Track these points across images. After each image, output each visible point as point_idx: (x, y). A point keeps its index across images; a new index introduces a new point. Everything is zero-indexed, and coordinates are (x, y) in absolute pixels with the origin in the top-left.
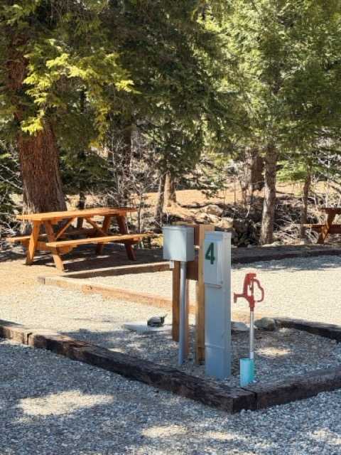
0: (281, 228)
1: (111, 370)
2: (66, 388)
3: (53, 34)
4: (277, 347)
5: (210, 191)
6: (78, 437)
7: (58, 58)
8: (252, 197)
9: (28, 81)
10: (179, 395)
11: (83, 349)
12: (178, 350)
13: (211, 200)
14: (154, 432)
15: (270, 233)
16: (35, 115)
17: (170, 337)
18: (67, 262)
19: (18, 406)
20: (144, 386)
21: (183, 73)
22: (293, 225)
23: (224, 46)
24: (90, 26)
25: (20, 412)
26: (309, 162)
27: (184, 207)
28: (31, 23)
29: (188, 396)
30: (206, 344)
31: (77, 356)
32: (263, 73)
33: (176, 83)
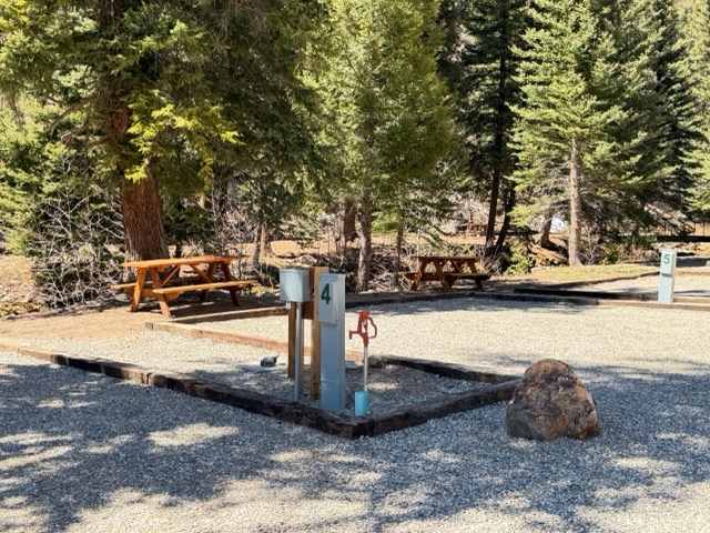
0: (375, 276)
1: (234, 405)
2: (192, 422)
3: (157, 85)
4: (385, 382)
5: (305, 242)
6: (211, 464)
7: (163, 109)
8: (345, 248)
9: (132, 130)
10: (302, 424)
11: (205, 386)
12: (293, 387)
13: (306, 250)
14: (282, 457)
15: (366, 281)
16: (140, 163)
17: (286, 375)
18: (172, 309)
19: (150, 438)
20: (267, 418)
21: (284, 126)
22: (386, 273)
23: (323, 102)
24: (193, 79)
25: (152, 444)
26: (402, 213)
27: (280, 257)
28: (134, 74)
29: (311, 426)
30: (322, 379)
31: (199, 393)
32: (359, 127)
33: (279, 136)
